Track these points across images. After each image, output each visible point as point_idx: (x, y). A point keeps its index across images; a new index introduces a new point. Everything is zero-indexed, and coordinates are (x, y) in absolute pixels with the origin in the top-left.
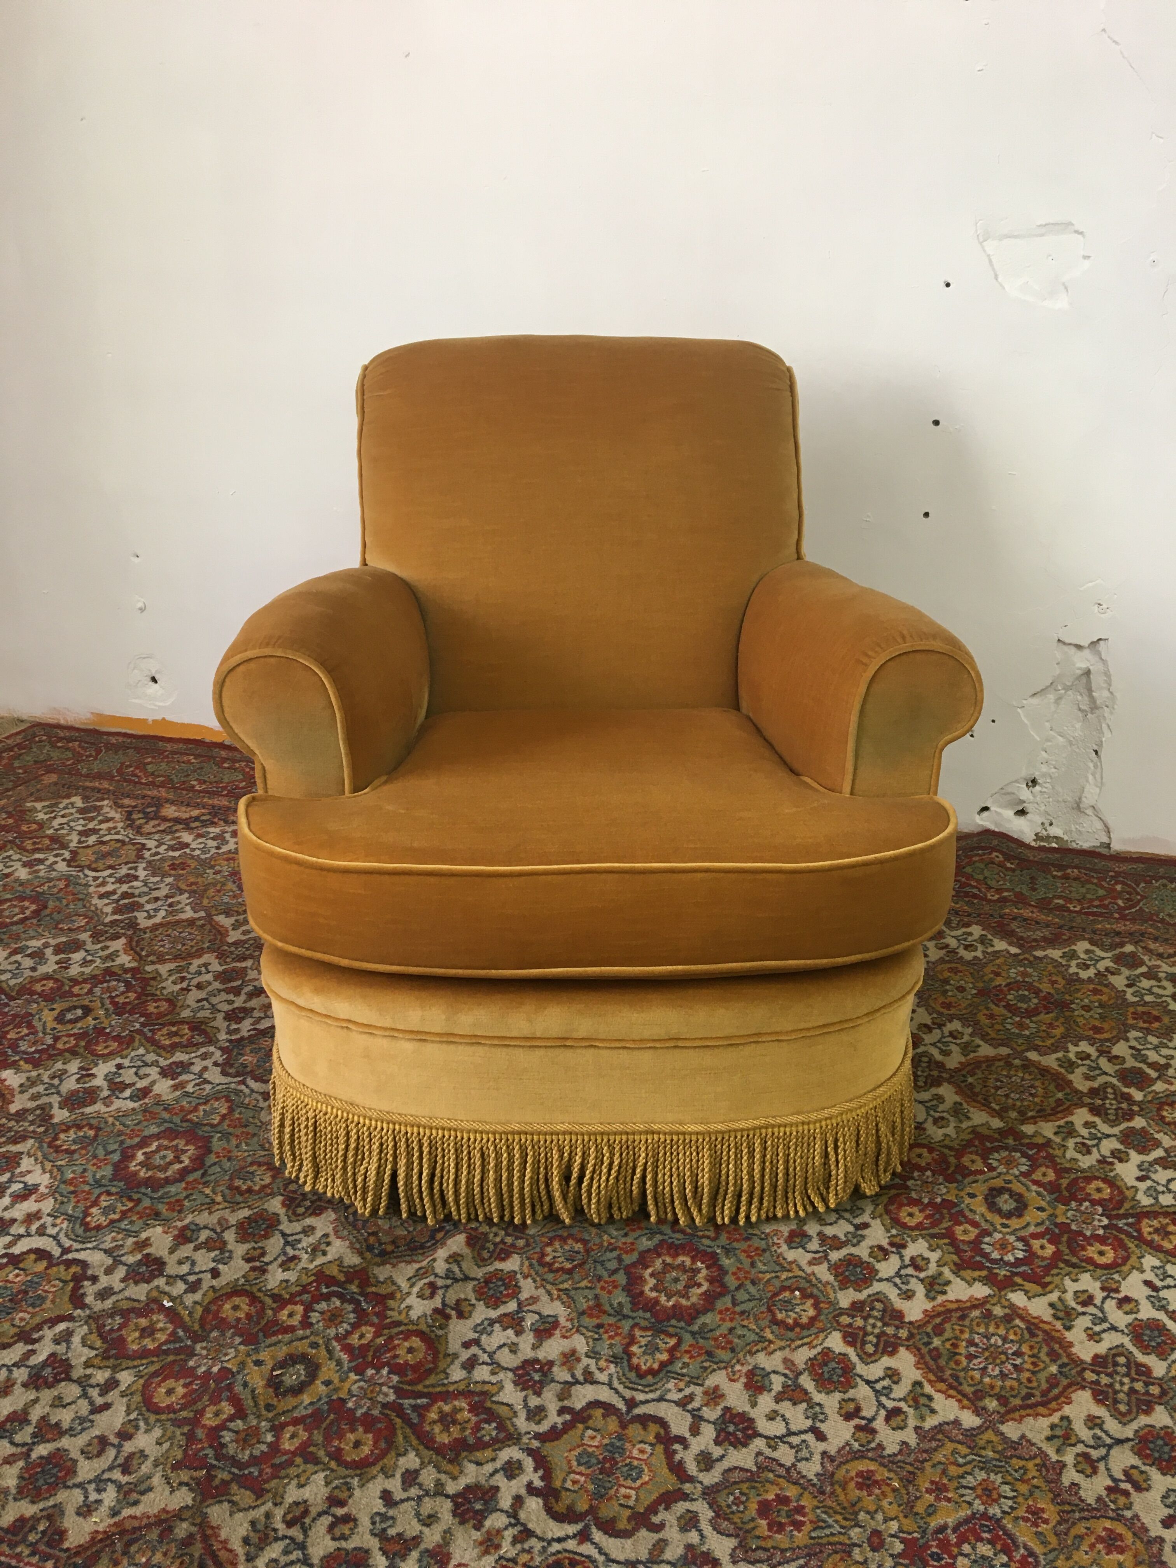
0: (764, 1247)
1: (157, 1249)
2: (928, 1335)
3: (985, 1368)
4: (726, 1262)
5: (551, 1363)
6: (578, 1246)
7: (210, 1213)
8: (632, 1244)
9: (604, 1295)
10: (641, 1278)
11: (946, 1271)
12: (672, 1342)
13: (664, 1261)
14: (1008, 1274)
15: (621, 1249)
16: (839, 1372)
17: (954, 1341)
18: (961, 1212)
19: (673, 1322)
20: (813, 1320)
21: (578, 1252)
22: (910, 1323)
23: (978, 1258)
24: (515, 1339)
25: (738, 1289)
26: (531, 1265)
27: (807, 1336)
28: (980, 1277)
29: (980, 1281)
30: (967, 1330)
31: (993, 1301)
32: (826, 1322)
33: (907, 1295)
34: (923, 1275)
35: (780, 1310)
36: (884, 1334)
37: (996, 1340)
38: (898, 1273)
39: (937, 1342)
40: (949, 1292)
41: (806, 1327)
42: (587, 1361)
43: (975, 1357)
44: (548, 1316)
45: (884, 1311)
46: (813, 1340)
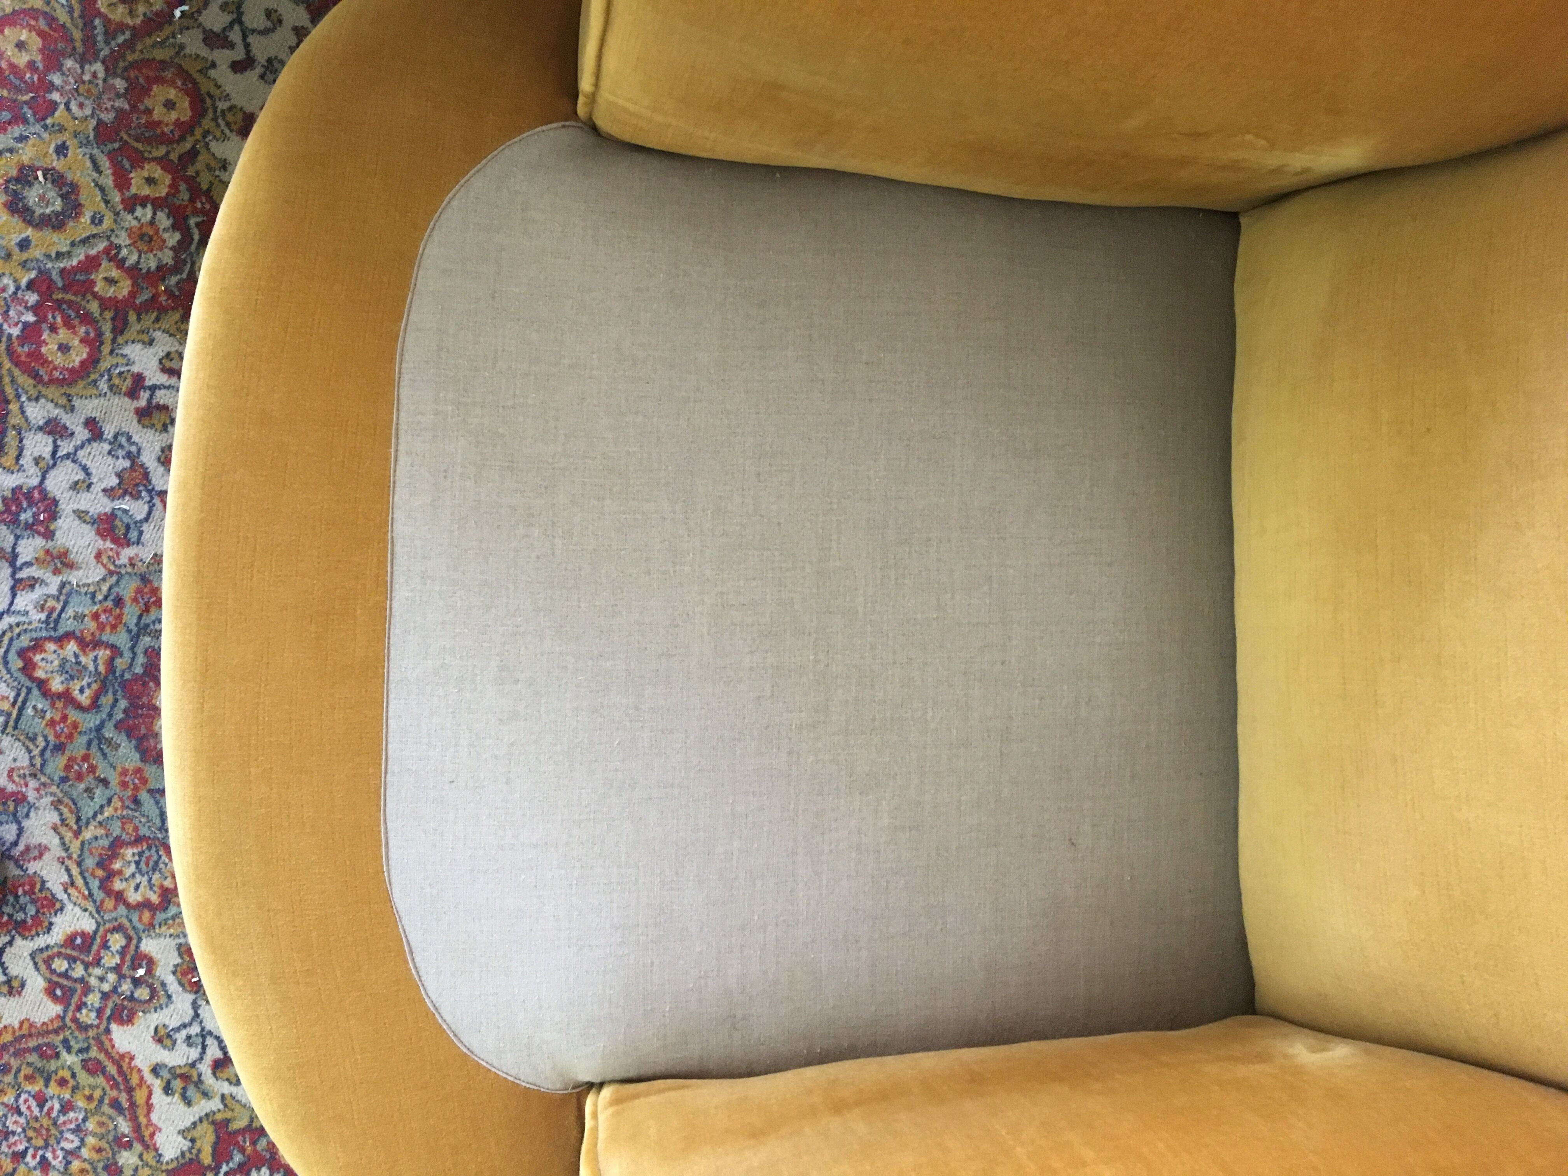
2: (87, 1049)
3: (18, 1112)
5: (49, 535)
11: (215, 1104)
12: (84, 699)
16: (20, 916)
17: (72, 1082)
19: (123, 704)
20: (119, 897)
22: (108, 1031)
23: (238, 1158)
24: (97, 488)
27: (87, 884)
28: (199, 1151)
29: (190, 1150)
30: (93, 1106)
31: (149, 1157)
32: (114, 915)
33: (163, 1037)
34: (205, 1068)
35: (141, 854)
36: (87, 990)
37: (71, 1142)
38: (210, 1033)
39: (70, 1059)
40: (169, 1099)
41: (105, 885)
42: (53, 583)
43: (41, 1106)
44: (141, 533)
45: (131, 998)
46: (80, 892)
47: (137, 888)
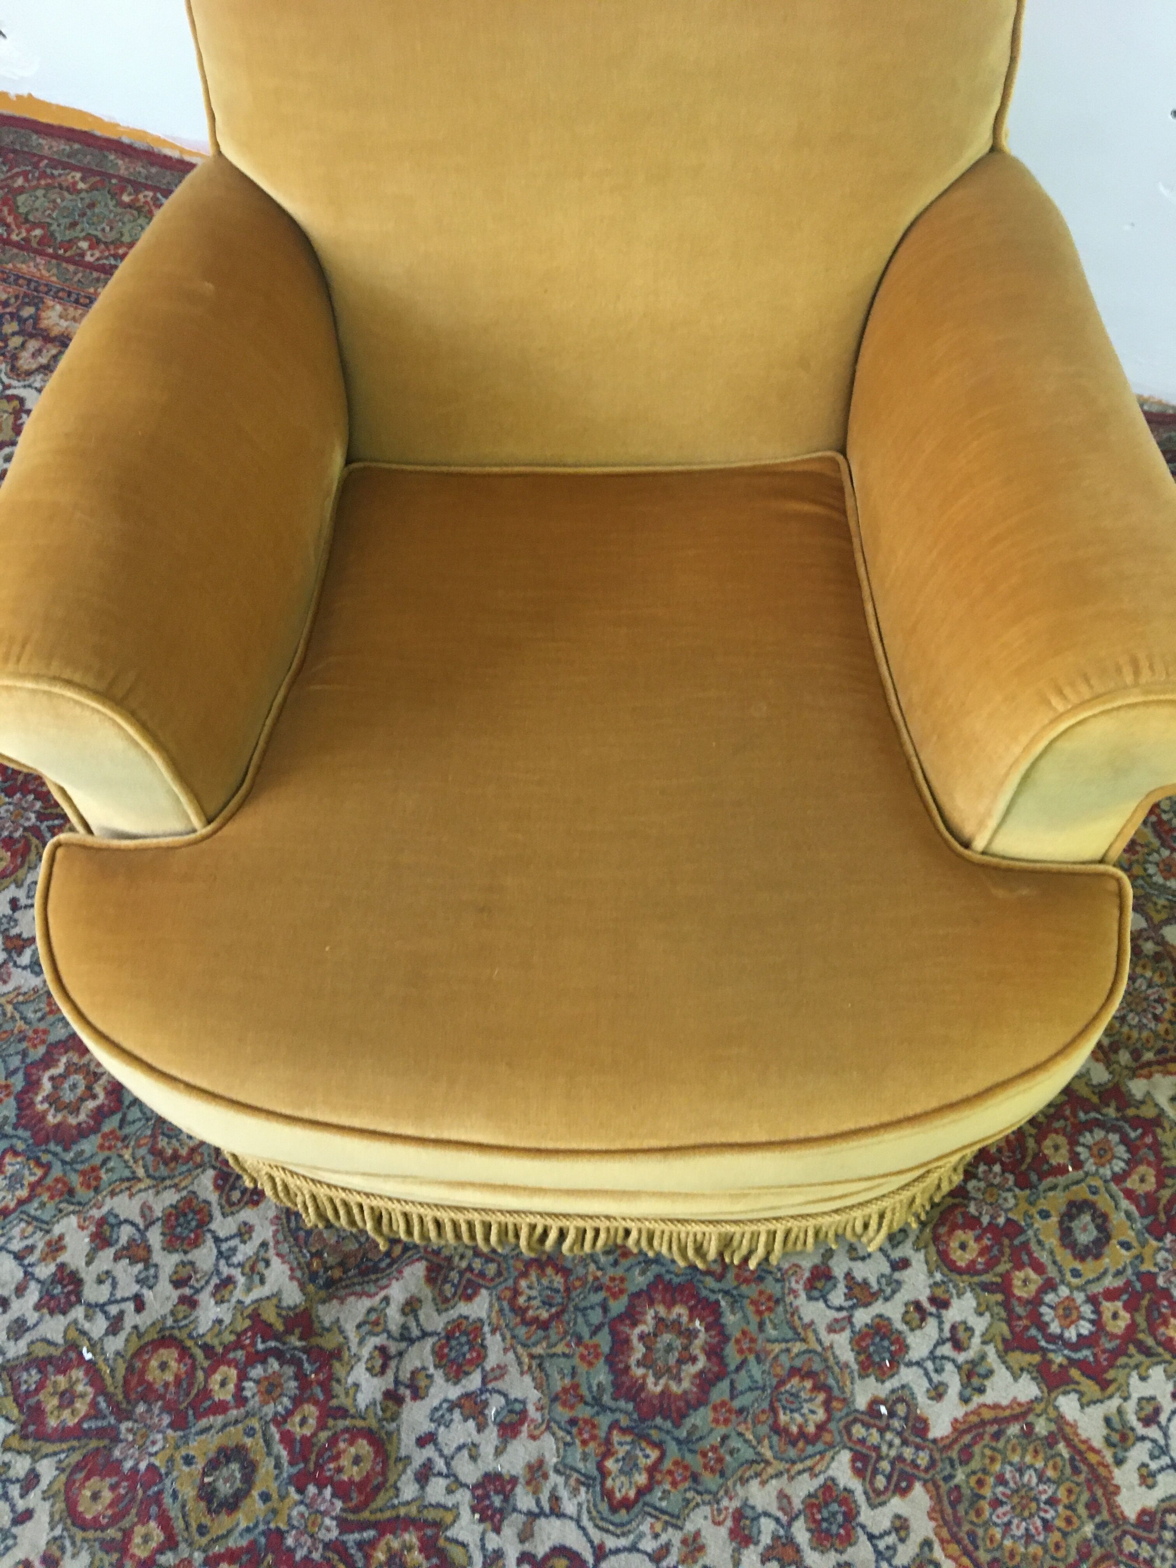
0: (778, 1295)
1: (73, 1256)
2: (951, 1460)
3: (1008, 1524)
4: (730, 1319)
5: (514, 1480)
6: (558, 1281)
7: (131, 1196)
8: (622, 1280)
9: (582, 1368)
10: (627, 1341)
11: (991, 1351)
12: (654, 1454)
13: (656, 1313)
14: (1065, 1362)
15: (609, 1289)
16: (840, 1518)
17: (980, 1475)
18: (1025, 1245)
19: (659, 1420)
20: (821, 1427)
21: (557, 1291)
22: (935, 1441)
23: (1033, 1332)
24: (476, 1438)
25: (738, 1369)
26: (501, 1310)
27: (811, 1456)
28: (1030, 1364)
29: (1029, 1372)
30: (999, 1457)
31: (1039, 1408)
32: (836, 1434)
33: (938, 1393)
34: (961, 1358)
35: (784, 1408)
36: (900, 1458)
37: (1031, 1477)
38: (932, 1352)
39: (960, 1476)
40: (989, 1390)
41: (811, 1440)
42: (555, 1479)
43: (1001, 1503)
44: (516, 1400)
45: (906, 1419)
46: (817, 1463)
47: (812, 1412)
